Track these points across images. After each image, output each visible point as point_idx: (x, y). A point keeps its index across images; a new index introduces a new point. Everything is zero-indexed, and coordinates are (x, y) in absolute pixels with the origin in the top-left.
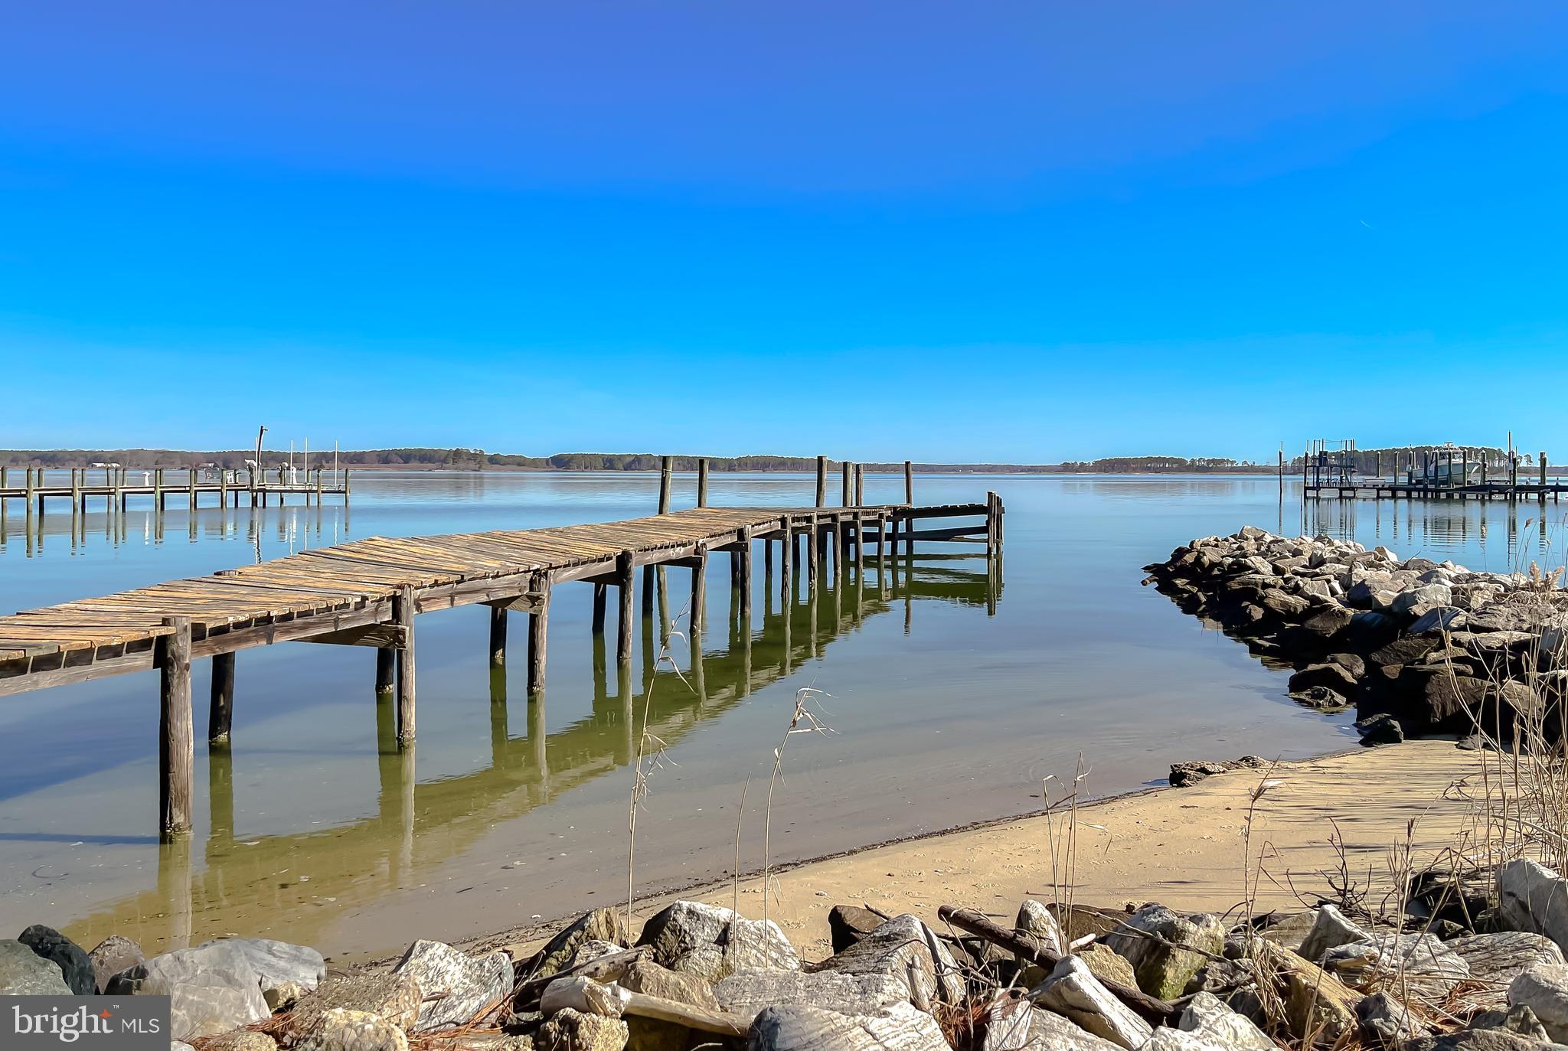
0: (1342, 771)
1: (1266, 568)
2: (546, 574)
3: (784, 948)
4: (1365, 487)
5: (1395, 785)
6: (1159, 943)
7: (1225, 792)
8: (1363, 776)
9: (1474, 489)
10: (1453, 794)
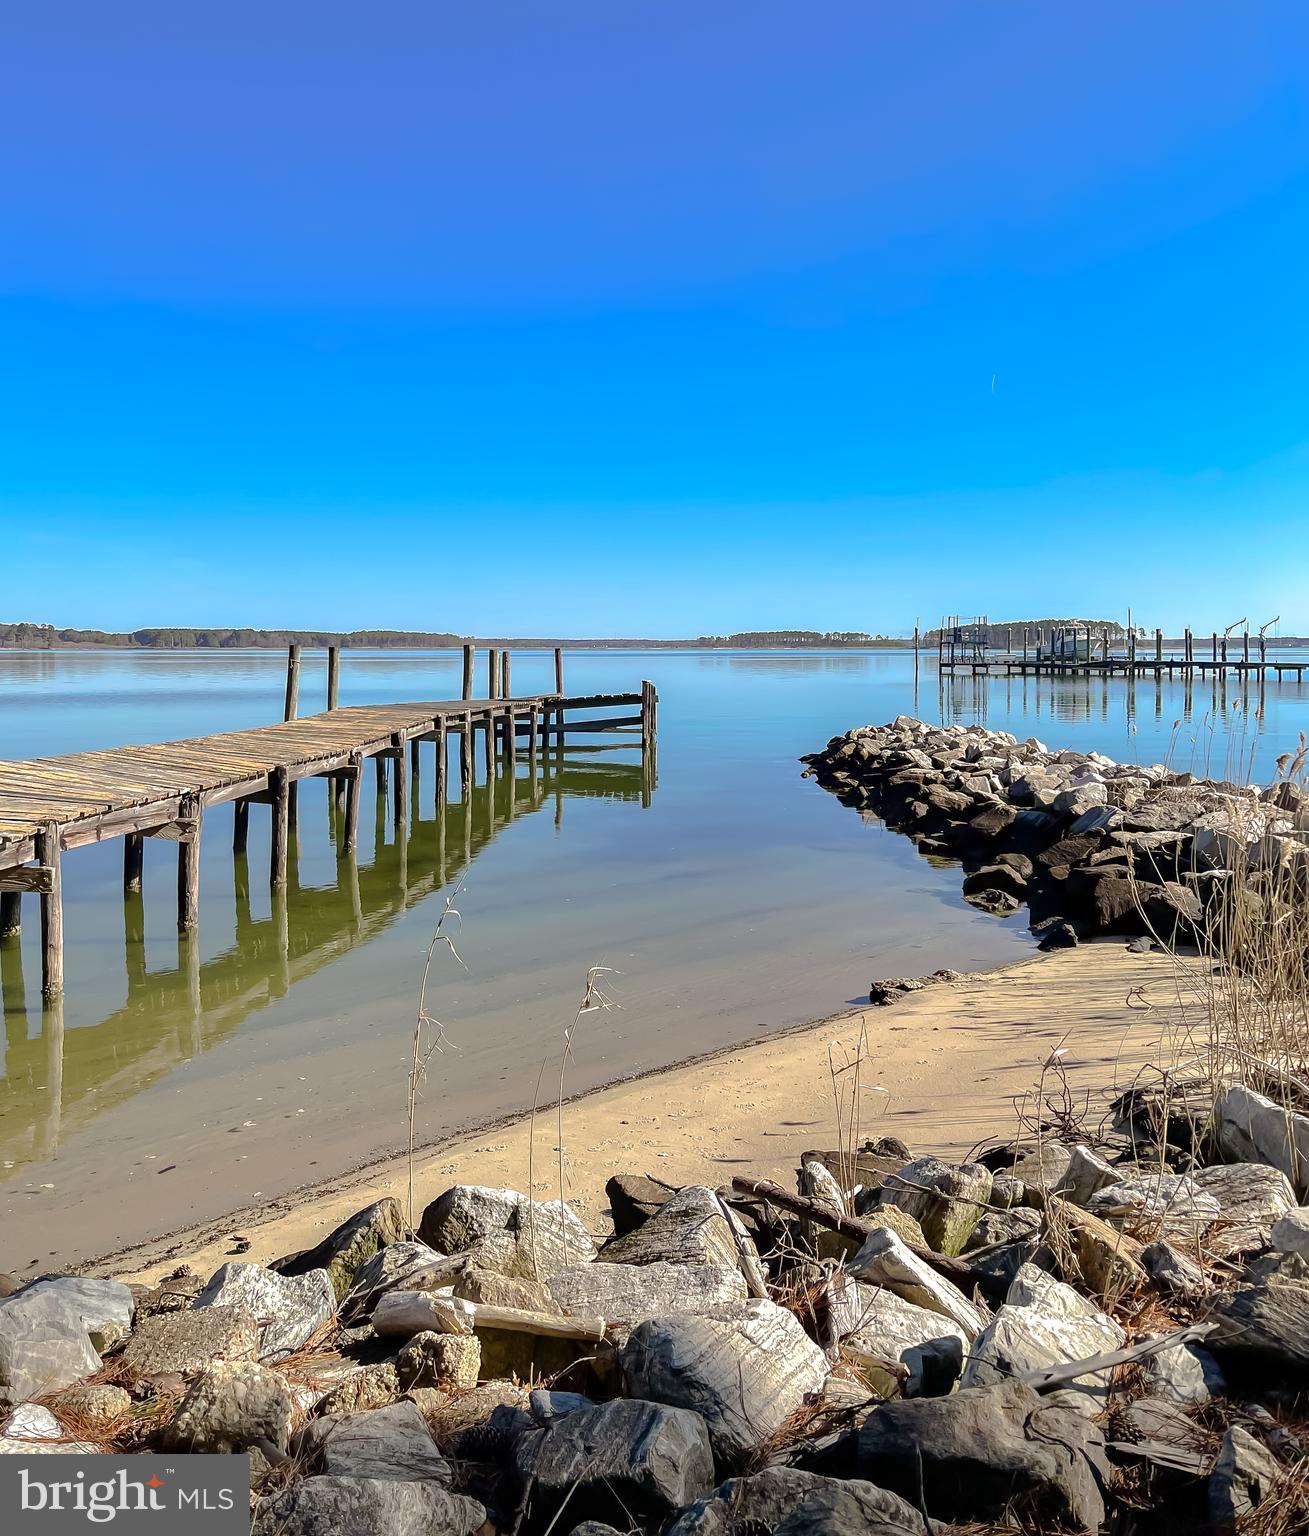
0: (1030, 981)
1: (926, 762)
2: (197, 798)
3: (577, 1228)
4: (997, 663)
5: (1081, 994)
6: (937, 1197)
7: (929, 1010)
8: (1050, 986)
9: (1097, 665)
10: (1134, 1001)
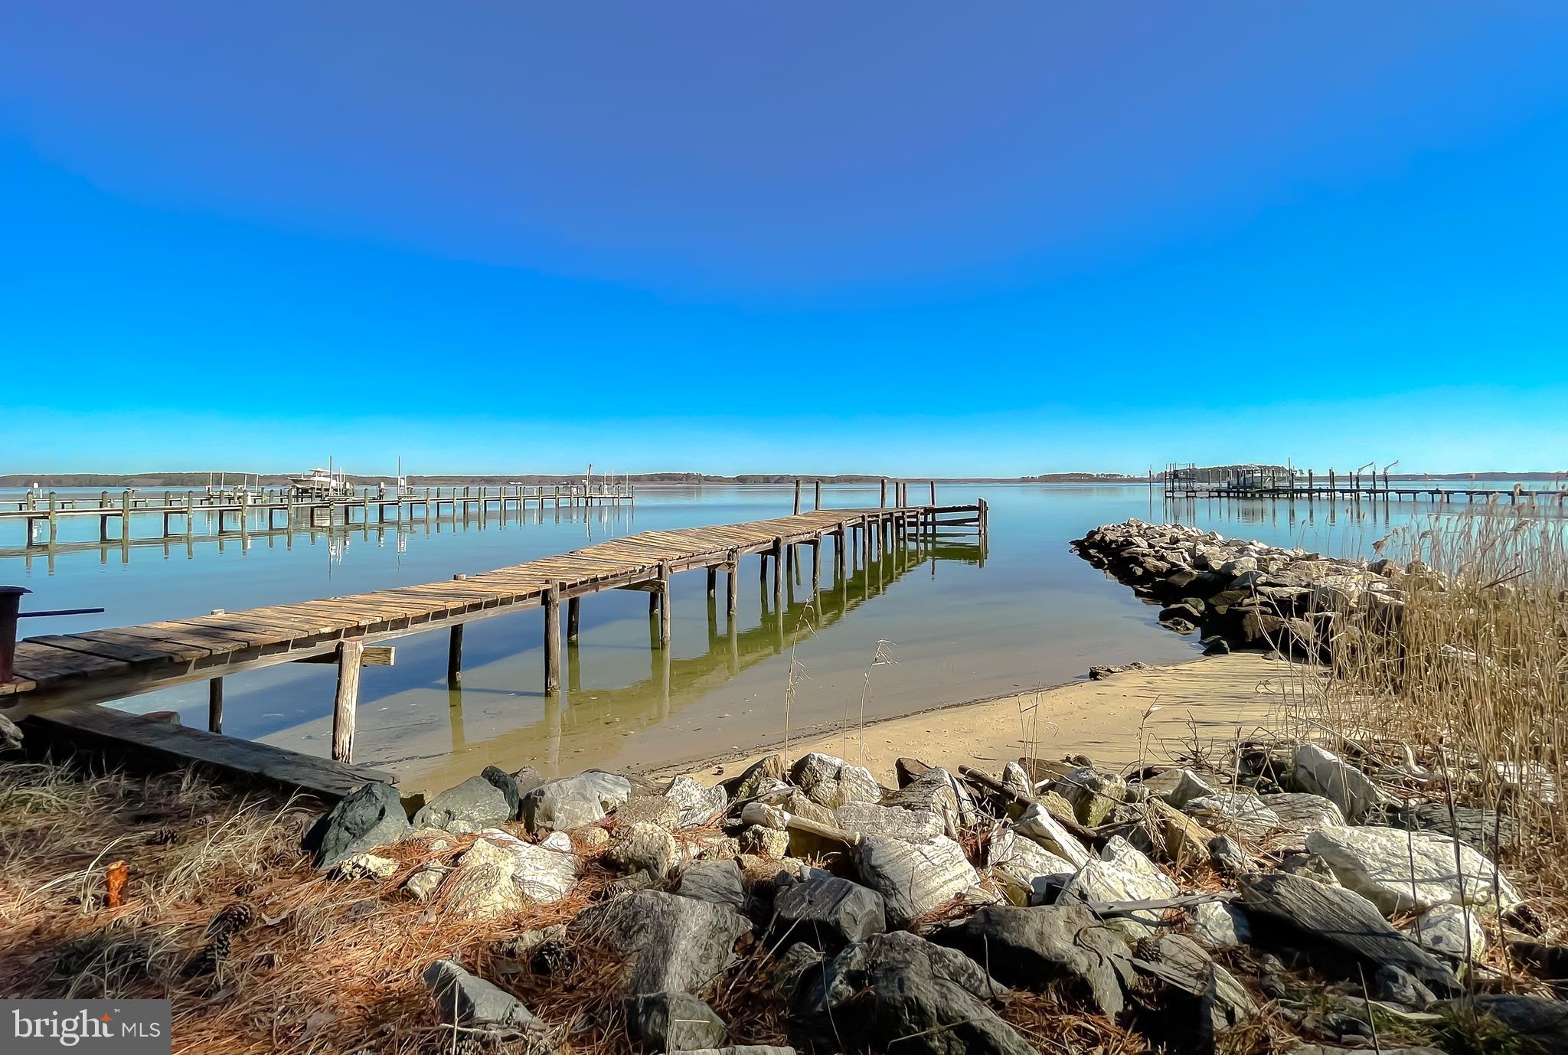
0: (1192, 672)
1: (1144, 544)
3: (872, 783)
4: (1201, 491)
5: (1225, 682)
6: (1087, 791)
7: (1124, 684)
8: (1206, 676)
9: (1267, 491)
10: (1262, 689)
